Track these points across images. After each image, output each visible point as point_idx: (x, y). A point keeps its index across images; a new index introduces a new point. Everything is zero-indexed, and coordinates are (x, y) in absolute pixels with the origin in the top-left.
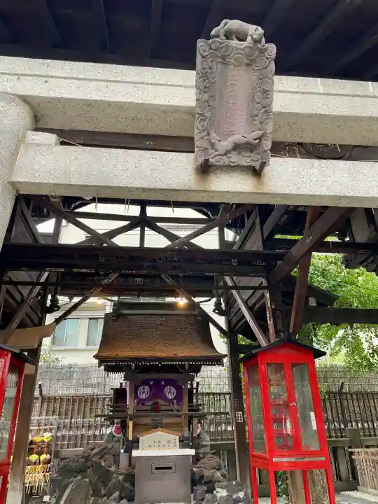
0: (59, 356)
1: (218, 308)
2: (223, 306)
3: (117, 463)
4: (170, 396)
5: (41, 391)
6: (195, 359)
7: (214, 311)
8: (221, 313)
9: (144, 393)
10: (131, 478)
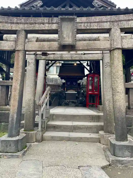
0: (50, 76)
1: (87, 65)
2: (89, 64)
3: (63, 94)
4: (74, 84)
5: (47, 83)
6: (81, 76)
7: (86, 65)
8: (88, 66)
9: (69, 83)
10: (65, 97)
